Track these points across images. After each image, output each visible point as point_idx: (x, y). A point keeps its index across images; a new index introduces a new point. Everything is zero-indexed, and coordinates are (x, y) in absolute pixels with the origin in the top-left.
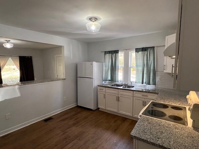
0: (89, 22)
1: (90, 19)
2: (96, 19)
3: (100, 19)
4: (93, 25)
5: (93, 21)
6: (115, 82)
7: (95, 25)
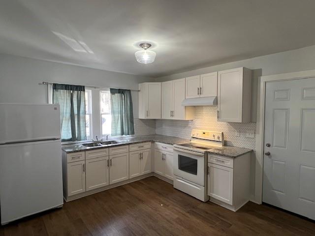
0: (140, 49)
1: (142, 45)
2: (150, 45)
3: (154, 45)
4: (145, 53)
5: (145, 48)
6: (80, 140)
7: (148, 53)
